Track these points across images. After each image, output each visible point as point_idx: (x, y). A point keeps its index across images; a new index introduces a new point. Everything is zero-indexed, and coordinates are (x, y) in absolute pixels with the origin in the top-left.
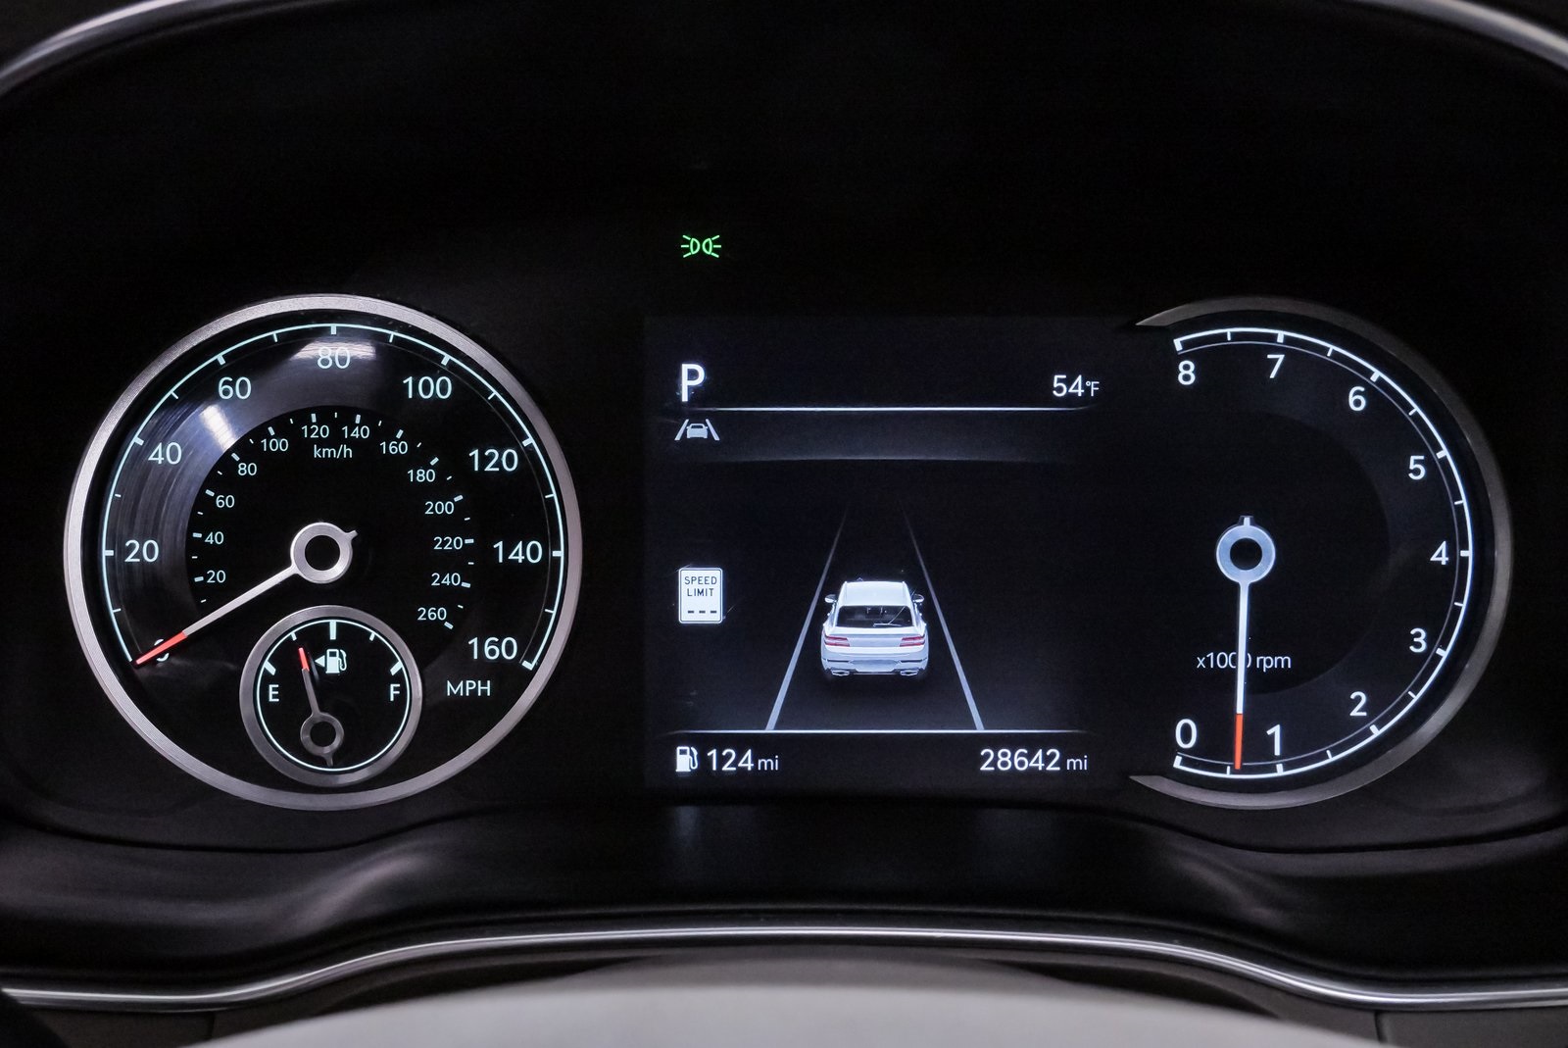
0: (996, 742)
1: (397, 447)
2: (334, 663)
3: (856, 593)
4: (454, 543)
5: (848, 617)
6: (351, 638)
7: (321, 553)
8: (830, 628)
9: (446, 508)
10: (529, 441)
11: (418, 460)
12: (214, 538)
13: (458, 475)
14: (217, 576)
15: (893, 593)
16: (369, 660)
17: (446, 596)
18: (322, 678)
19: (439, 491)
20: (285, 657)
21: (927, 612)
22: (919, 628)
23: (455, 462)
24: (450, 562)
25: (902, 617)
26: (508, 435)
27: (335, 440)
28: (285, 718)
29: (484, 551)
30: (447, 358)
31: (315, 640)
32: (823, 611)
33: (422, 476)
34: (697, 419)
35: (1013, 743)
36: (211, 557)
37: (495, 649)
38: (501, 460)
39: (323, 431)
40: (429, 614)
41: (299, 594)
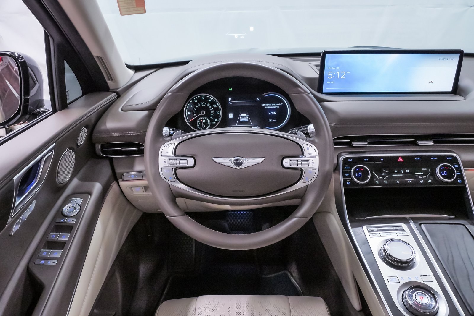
0: (253, 126)
1: (208, 105)
2: (204, 121)
3: (243, 115)
4: (213, 112)
5: (242, 117)
6: (205, 119)
7: (203, 113)
8: (241, 118)
9: (212, 109)
10: (218, 104)
11: (210, 106)
12: (195, 112)
13: (213, 107)
14: (195, 115)
15: (245, 115)
16: (206, 121)
18: (203, 123)
19: (211, 108)
20: (200, 121)
21: (248, 116)
22: (247, 118)
23: (212, 106)
24: (212, 113)
25: (246, 117)
26: (216, 104)
27: (203, 104)
28: (200, 125)
29: (215, 113)
30: (212, 98)
31: (202, 119)
32: (240, 117)
33: (210, 107)
34: (230, 102)
35: (254, 126)
36: (194, 113)
37: (216, 120)
38: (216, 106)
40: (211, 117)
41: (201, 116)
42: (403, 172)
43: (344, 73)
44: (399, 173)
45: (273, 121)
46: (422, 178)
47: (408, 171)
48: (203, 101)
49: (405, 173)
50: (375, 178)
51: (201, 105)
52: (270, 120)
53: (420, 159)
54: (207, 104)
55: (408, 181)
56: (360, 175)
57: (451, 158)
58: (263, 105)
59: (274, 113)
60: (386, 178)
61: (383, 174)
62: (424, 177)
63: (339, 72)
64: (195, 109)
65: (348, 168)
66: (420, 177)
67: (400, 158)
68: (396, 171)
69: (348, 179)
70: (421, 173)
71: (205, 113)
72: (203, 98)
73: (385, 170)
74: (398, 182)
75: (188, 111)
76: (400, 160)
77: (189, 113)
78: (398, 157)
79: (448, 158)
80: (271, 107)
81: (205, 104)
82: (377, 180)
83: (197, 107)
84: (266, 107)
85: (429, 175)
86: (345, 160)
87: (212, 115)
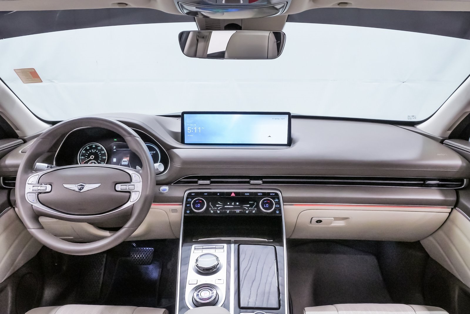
1: (97, 151)
3: (124, 160)
4: (100, 157)
7: (92, 157)
8: (122, 162)
9: (100, 155)
10: (105, 151)
11: (98, 152)
12: (87, 157)
14: (87, 159)
17: (100, 160)
19: (100, 154)
22: (127, 162)
23: (101, 152)
25: (126, 161)
27: (94, 151)
29: (102, 158)
30: (100, 146)
32: (122, 161)
33: (99, 153)
34: (115, 150)
36: (86, 158)
38: (103, 152)
39: (93, 150)
40: (99, 161)
41: (91, 160)
42: (233, 204)
44: (231, 205)
46: (248, 209)
47: (238, 204)
48: (94, 148)
49: (235, 205)
50: (210, 209)
51: (92, 151)
53: (248, 194)
54: (96, 151)
55: (236, 211)
56: (199, 206)
57: (274, 194)
60: (219, 208)
61: (217, 205)
62: (250, 208)
63: (195, 128)
64: (87, 155)
65: (190, 200)
66: (247, 208)
67: (233, 193)
68: (228, 203)
69: (188, 209)
70: (248, 205)
71: (93, 157)
72: (93, 146)
73: (219, 203)
74: (228, 212)
75: (82, 156)
76: (233, 195)
77: (82, 157)
78: (231, 193)
79: (271, 194)
81: (95, 150)
82: (212, 210)
83: (89, 153)
85: (254, 207)
86: (189, 194)
87: (100, 159)
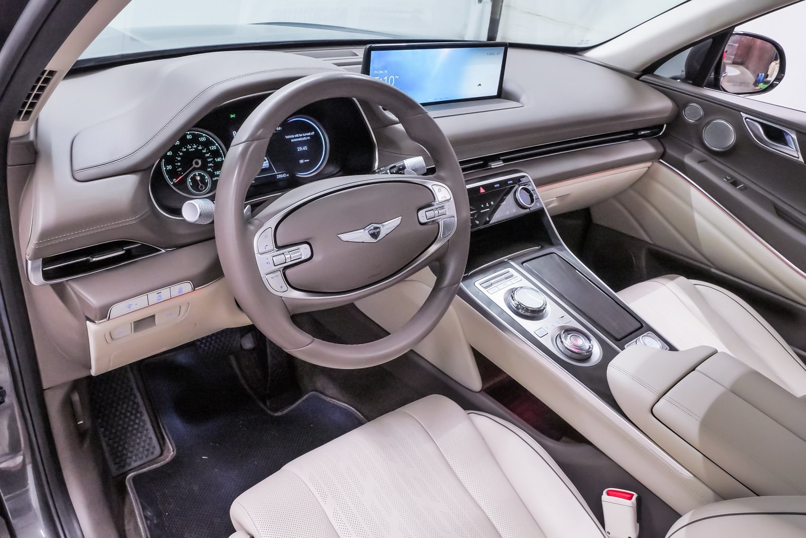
0: (278, 174)
1: (200, 148)
2: (198, 178)
4: (210, 160)
6: (199, 175)
7: (197, 163)
9: (208, 155)
10: (217, 145)
11: (203, 149)
12: (179, 164)
13: (209, 151)
16: (202, 177)
17: (211, 167)
18: (200, 181)
19: (207, 153)
20: (192, 179)
22: (267, 161)
23: (208, 149)
24: (210, 162)
26: (214, 144)
27: (192, 148)
28: (193, 187)
29: (214, 160)
30: (204, 135)
31: (196, 176)
33: (204, 151)
35: (280, 174)
36: (179, 167)
37: (218, 173)
38: (214, 148)
39: (190, 147)
40: (209, 170)
41: (195, 169)
42: (488, 205)
43: (392, 78)
44: (485, 207)
45: (306, 161)
47: (492, 203)
48: (191, 142)
49: (490, 206)
51: (188, 149)
52: (301, 161)
53: (498, 185)
54: (198, 146)
58: (287, 137)
59: (305, 148)
60: (476, 217)
61: (472, 213)
62: (507, 207)
63: (386, 78)
64: (178, 159)
66: (504, 208)
67: (481, 188)
68: (482, 206)
71: (200, 163)
72: (189, 137)
73: (472, 208)
74: (488, 219)
75: (167, 164)
76: (482, 190)
77: (169, 168)
78: (478, 188)
79: (522, 179)
80: (300, 139)
81: (195, 146)
83: (181, 154)
84: (292, 140)
87: (211, 165)
